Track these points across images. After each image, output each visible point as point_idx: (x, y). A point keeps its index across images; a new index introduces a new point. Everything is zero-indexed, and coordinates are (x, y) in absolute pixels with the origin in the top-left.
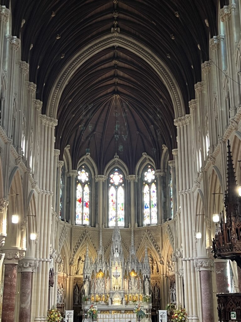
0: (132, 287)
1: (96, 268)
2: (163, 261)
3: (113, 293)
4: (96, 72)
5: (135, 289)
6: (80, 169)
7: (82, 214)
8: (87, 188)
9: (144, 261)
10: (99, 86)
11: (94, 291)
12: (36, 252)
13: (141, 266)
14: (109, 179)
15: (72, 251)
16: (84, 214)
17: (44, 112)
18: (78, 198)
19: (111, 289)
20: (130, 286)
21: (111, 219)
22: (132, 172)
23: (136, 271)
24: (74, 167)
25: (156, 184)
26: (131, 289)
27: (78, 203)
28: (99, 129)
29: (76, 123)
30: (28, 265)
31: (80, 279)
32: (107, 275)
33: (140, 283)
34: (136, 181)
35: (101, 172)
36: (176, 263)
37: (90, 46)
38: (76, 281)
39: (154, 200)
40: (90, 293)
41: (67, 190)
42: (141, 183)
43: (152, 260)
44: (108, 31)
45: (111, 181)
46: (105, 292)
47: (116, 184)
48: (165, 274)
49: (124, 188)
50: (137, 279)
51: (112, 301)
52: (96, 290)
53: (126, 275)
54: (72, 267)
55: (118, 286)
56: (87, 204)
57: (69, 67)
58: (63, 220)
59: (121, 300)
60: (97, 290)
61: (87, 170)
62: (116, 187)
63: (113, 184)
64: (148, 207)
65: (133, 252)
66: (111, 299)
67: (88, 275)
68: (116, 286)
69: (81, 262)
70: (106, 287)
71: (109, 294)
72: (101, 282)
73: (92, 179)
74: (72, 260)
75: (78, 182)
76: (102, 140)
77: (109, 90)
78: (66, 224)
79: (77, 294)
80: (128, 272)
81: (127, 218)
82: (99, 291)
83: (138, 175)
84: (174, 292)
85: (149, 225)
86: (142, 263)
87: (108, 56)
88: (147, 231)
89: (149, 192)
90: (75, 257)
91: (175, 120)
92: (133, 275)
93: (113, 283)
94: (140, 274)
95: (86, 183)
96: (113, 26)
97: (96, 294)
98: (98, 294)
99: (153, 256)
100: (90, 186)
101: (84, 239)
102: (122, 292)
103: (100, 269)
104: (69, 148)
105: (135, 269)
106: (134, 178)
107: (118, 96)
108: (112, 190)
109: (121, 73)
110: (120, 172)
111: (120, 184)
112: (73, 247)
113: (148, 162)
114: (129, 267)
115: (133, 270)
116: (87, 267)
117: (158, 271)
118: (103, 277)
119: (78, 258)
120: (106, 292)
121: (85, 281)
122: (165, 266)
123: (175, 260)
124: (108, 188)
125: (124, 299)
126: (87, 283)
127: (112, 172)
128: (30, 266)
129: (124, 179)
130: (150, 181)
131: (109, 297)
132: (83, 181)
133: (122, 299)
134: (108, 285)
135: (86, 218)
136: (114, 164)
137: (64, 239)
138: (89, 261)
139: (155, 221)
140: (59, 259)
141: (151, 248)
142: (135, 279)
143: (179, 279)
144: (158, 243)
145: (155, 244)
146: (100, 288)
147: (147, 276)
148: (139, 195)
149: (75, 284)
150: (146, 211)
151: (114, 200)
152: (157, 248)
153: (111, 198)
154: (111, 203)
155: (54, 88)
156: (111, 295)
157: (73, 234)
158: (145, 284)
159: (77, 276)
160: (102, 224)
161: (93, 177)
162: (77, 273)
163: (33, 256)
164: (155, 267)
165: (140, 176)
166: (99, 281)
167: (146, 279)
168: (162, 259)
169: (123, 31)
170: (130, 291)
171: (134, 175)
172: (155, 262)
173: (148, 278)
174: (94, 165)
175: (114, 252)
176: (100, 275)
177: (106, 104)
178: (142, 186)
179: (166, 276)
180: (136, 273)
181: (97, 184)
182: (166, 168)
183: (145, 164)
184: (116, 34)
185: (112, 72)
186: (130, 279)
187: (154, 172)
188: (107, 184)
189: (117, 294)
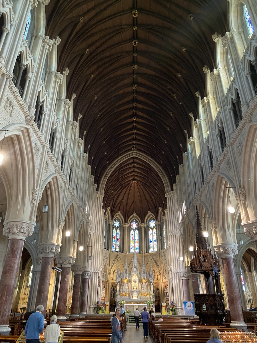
1: (123, 277)
2: (160, 273)
4: (124, 169)
5: (145, 289)
6: (115, 220)
7: (116, 245)
8: (118, 231)
9: (150, 273)
10: (126, 177)
12: (91, 267)
13: (148, 276)
14: (130, 225)
15: (110, 266)
16: (117, 245)
17: (97, 190)
18: (114, 236)
19: (132, 289)
21: (132, 248)
22: (143, 222)
23: (145, 279)
24: (112, 219)
25: (156, 229)
26: (143, 289)
27: (114, 239)
28: (125, 198)
29: (113, 196)
30: (86, 275)
31: (114, 283)
32: (130, 281)
33: (148, 286)
34: (145, 227)
35: (126, 222)
36: (168, 274)
37: (121, 157)
38: (112, 284)
39: (155, 238)
40: (120, 292)
41: (108, 232)
42: (148, 228)
43: (155, 273)
44: (131, 150)
45: (132, 227)
47: (134, 228)
48: (162, 280)
49: (138, 230)
50: (147, 283)
51: (132, 296)
52: (123, 290)
53: (140, 281)
54: (110, 276)
55: (136, 287)
56: (118, 239)
57: (111, 167)
58: (105, 249)
59: (137, 296)
61: (119, 220)
62: (134, 231)
63: (132, 229)
64: (152, 242)
65: (144, 268)
66: (132, 295)
67: (119, 281)
68: (134, 288)
69: (115, 273)
70: (129, 288)
71: (131, 292)
72: (126, 285)
73: (121, 225)
74: (110, 272)
75: (114, 227)
76: (127, 204)
77: (131, 179)
78: (107, 251)
79: (113, 292)
80: (141, 279)
81: (140, 248)
82: (125, 290)
83: (146, 223)
84: (167, 291)
85: (152, 252)
86: (149, 274)
87: (130, 162)
88: (151, 255)
89: (152, 233)
90: (112, 270)
91: (166, 194)
92: (144, 281)
93: (133, 286)
94: (148, 281)
95: (118, 227)
96: (133, 147)
97: (123, 292)
98: (125, 292)
99: (155, 270)
100: (120, 229)
101: (117, 260)
102: (138, 291)
103: (126, 278)
104: (109, 209)
105: (145, 277)
106: (144, 225)
107: (135, 182)
108: (132, 232)
109: (137, 170)
110: (136, 222)
111: (136, 229)
112: (111, 264)
113: (151, 216)
114: (142, 276)
115: (144, 278)
116: (118, 276)
117: (158, 279)
118: (127, 282)
119: (114, 271)
120: (129, 291)
121: (117, 284)
122: (162, 276)
123: (167, 273)
124: (130, 230)
125: (139, 295)
126: (118, 285)
127: (132, 222)
128: (88, 275)
129: (138, 225)
130: (152, 227)
131: (131, 294)
132: (116, 227)
134: (130, 287)
135: (118, 247)
136: (133, 217)
137: (106, 259)
138: (119, 273)
139: (156, 250)
140: (103, 271)
141: (154, 266)
142: (145, 283)
143: (170, 284)
144: (158, 263)
145: (156, 263)
146: (125, 288)
147: (152, 282)
148: (147, 235)
149: (112, 286)
150: (151, 244)
151: (133, 237)
152: (157, 266)
153: (131, 236)
154: (131, 239)
155: (103, 178)
156: (132, 293)
157: (111, 257)
158: (151, 286)
159: (113, 281)
160: (127, 251)
161: (122, 225)
162: (112, 280)
163: (89, 270)
164: (156, 276)
165: (147, 224)
166: (125, 284)
167: (152, 284)
168: (160, 272)
169: (138, 150)
170: (143, 291)
171: (144, 224)
172: (156, 274)
173: (153, 283)
174: (123, 218)
175: (134, 267)
176: (126, 281)
177: (129, 186)
178: (149, 230)
179: (163, 282)
180: (146, 280)
181: (124, 228)
182: (161, 219)
183: (150, 218)
184: (134, 151)
185: (132, 170)
186: (142, 283)
187: (154, 222)
188: (130, 229)
189: (135, 292)
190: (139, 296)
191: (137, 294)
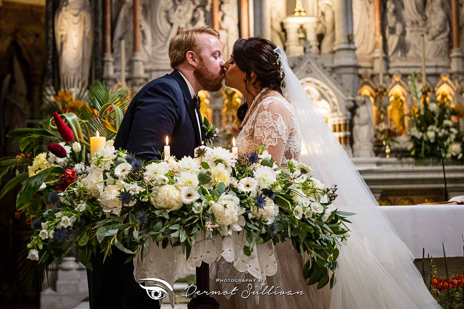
0: (404, 33)
20: (393, 31)
97: (147, 80)
189: (307, 72)
190: (358, 116)
191: (332, 93)
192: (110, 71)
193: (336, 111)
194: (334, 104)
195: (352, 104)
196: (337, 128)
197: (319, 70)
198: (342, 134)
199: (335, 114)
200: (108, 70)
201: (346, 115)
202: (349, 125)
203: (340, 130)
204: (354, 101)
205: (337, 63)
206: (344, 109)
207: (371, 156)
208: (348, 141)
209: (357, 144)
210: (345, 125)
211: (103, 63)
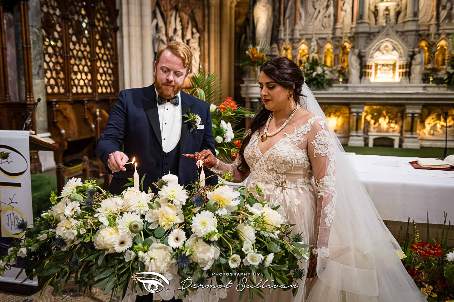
3: (370, 36)
11: (293, 31)
19: (360, 19)
40: (275, 39)
46: (333, 34)
51: (363, 66)
52: (299, 27)
55: (392, 7)
59: (403, 61)
60: (305, 28)
68: (381, 8)
70: (341, 14)
71: (354, 38)
82: (310, 29)
97: (300, 40)
98: (309, 40)
102: (411, 26)
120: (338, 33)
133: (412, 57)
156: (362, 41)
189: (386, 35)
190: (415, 60)
191: (400, 47)
192: (282, 36)
193: (401, 57)
194: (401, 53)
195: (411, 53)
196: (402, 67)
197: (394, 34)
198: (404, 70)
199: (401, 59)
200: (281, 35)
201: (407, 60)
202: (409, 65)
203: (403, 68)
204: (413, 52)
205: (406, 28)
206: (406, 56)
207: (421, 83)
208: (407, 74)
209: (412, 76)
210: (407, 65)
211: (278, 31)
